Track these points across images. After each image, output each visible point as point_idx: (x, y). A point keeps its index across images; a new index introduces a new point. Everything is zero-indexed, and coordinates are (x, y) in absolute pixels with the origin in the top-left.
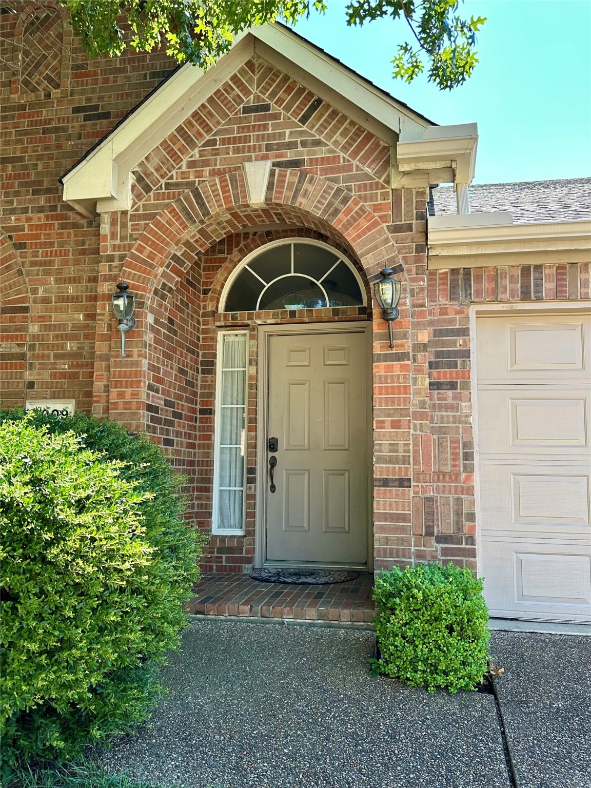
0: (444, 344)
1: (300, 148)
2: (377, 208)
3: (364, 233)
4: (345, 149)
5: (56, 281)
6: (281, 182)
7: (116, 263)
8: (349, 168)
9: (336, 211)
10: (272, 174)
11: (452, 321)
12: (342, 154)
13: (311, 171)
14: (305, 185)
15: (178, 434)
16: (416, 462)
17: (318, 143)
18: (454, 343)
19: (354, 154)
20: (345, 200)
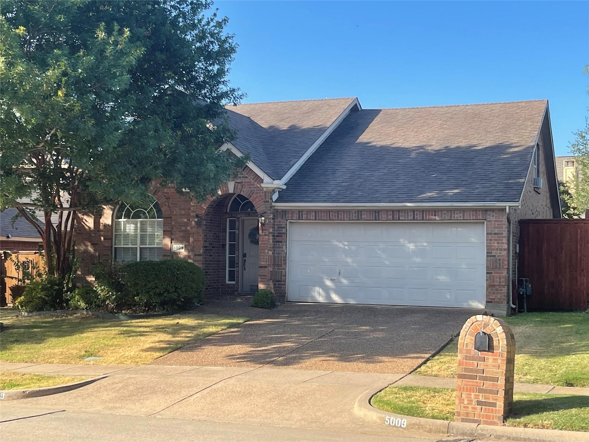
0: (279, 231)
1: (242, 178)
2: (261, 196)
3: (257, 203)
4: (253, 179)
5: (179, 209)
6: (237, 187)
7: (195, 207)
8: (254, 185)
9: (251, 196)
10: (235, 185)
11: (282, 225)
12: (252, 181)
13: (244, 185)
14: (243, 189)
15: (214, 253)
16: (268, 262)
17: (247, 177)
18: (282, 230)
19: (255, 181)
20: (253, 194)
